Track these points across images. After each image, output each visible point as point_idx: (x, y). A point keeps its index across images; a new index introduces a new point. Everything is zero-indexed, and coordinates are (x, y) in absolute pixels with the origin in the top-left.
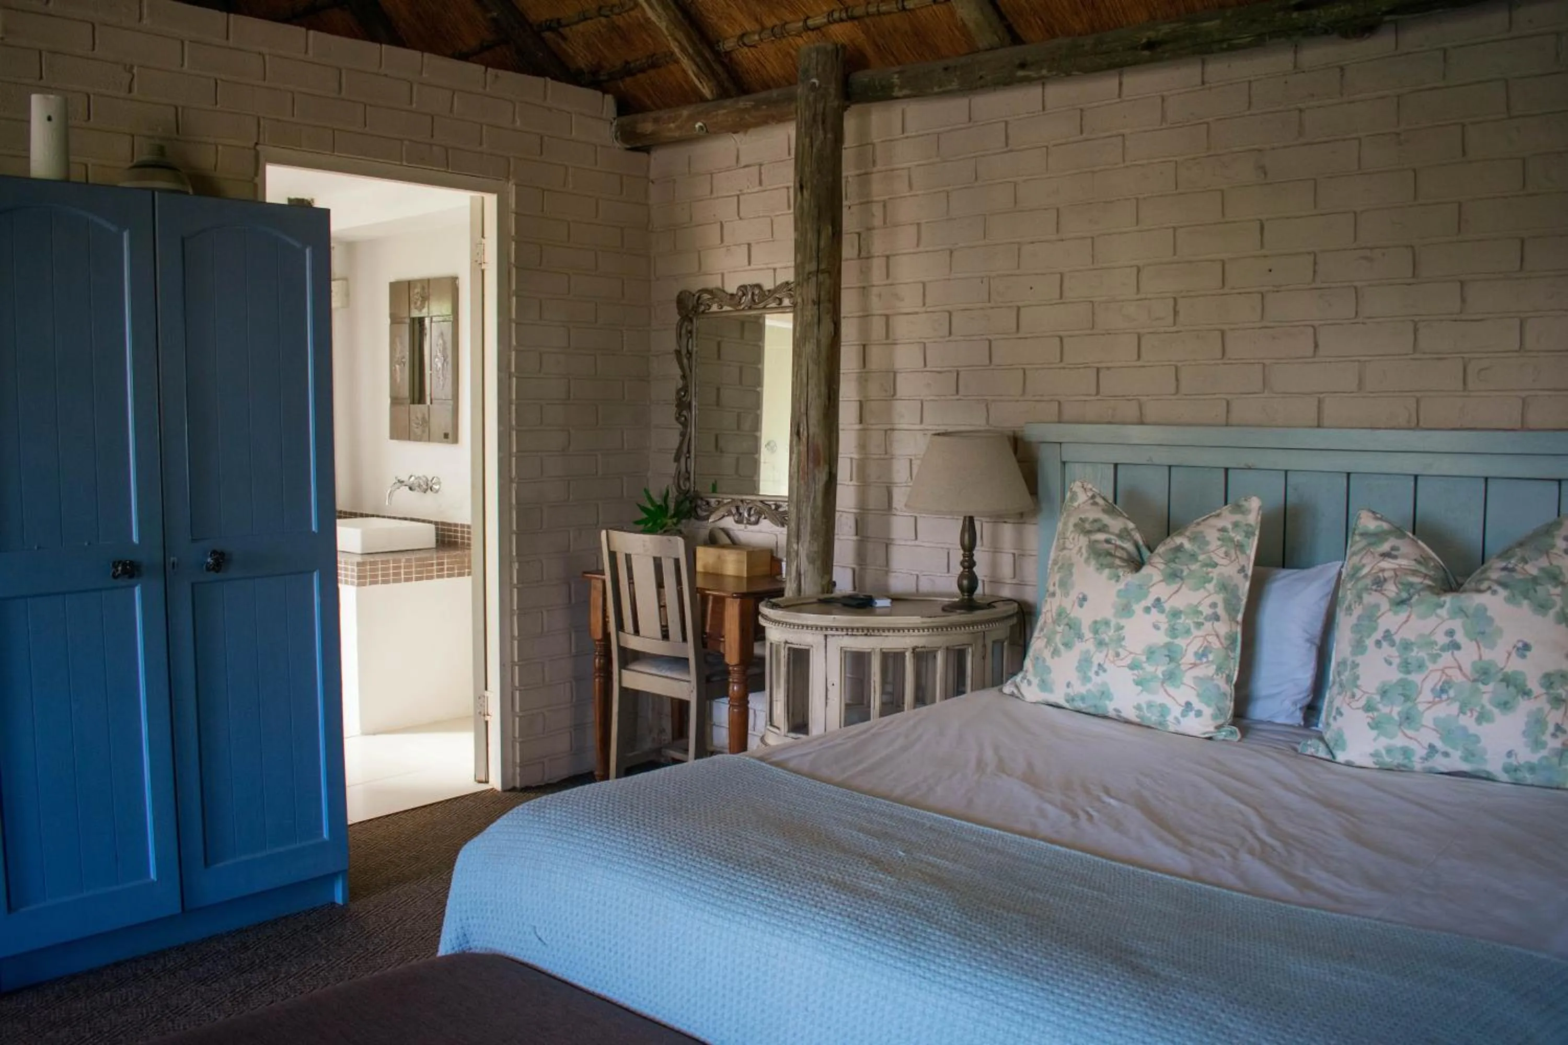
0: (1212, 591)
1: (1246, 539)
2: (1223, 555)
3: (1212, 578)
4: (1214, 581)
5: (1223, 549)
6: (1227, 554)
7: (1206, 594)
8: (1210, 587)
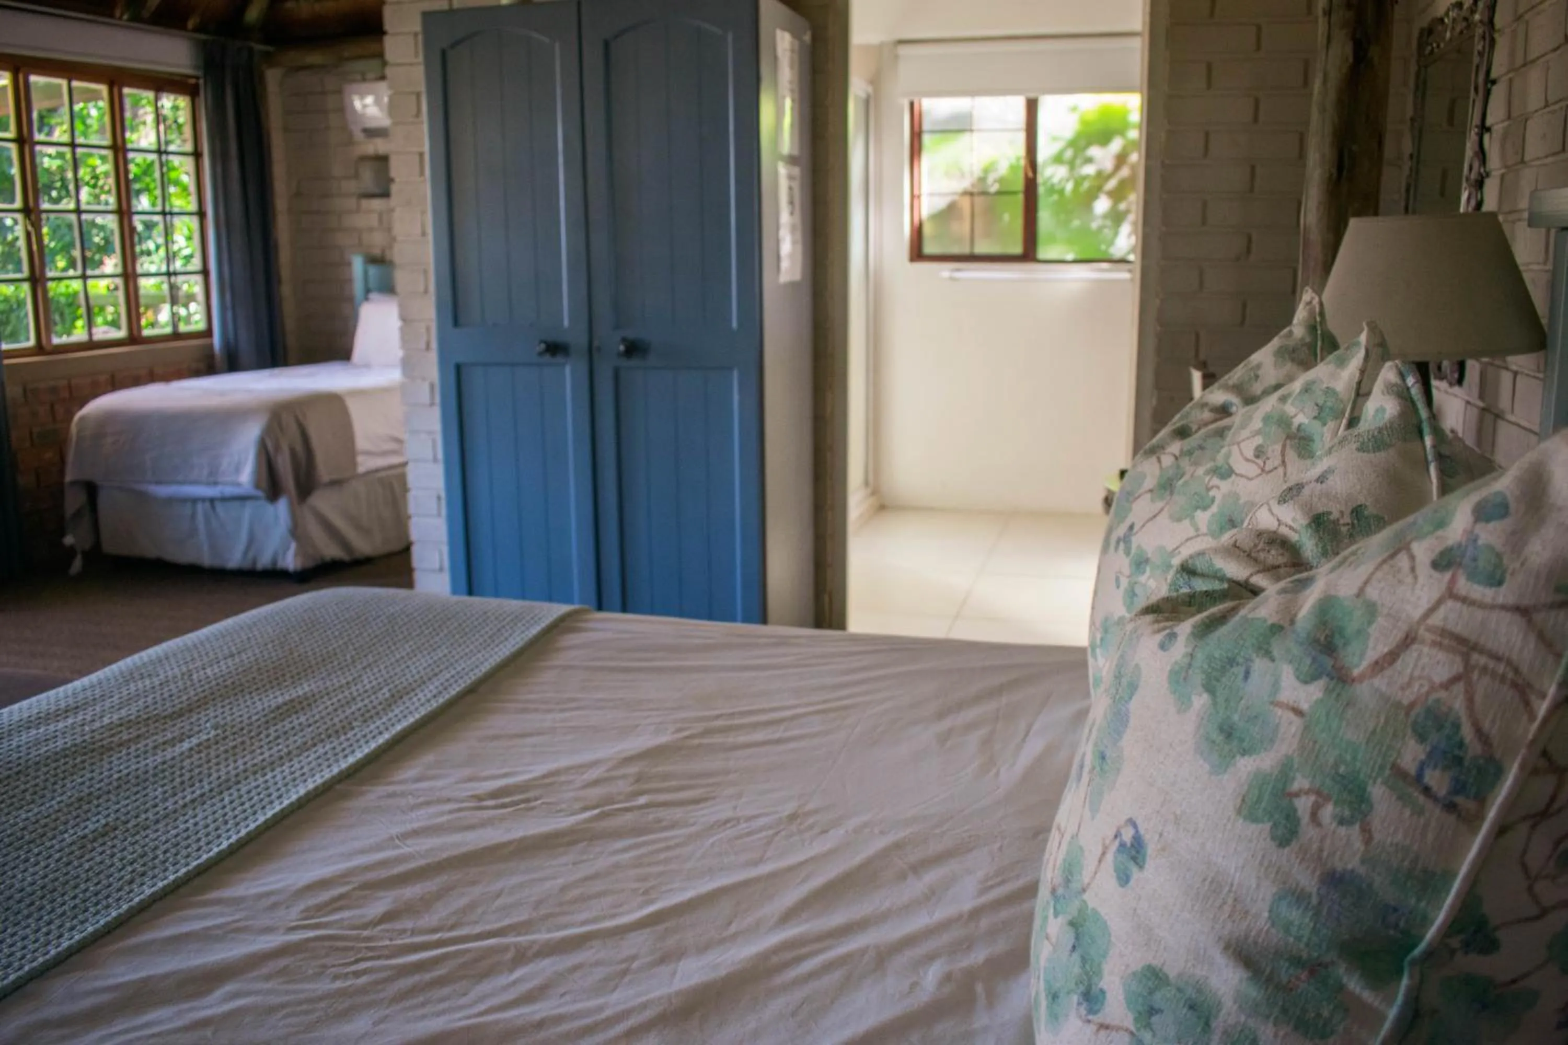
0: (1204, 529)
1: (1317, 424)
2: (1250, 454)
3: (1213, 500)
4: (1214, 509)
5: (1259, 440)
6: (1259, 452)
7: (1192, 533)
8: (1203, 518)
